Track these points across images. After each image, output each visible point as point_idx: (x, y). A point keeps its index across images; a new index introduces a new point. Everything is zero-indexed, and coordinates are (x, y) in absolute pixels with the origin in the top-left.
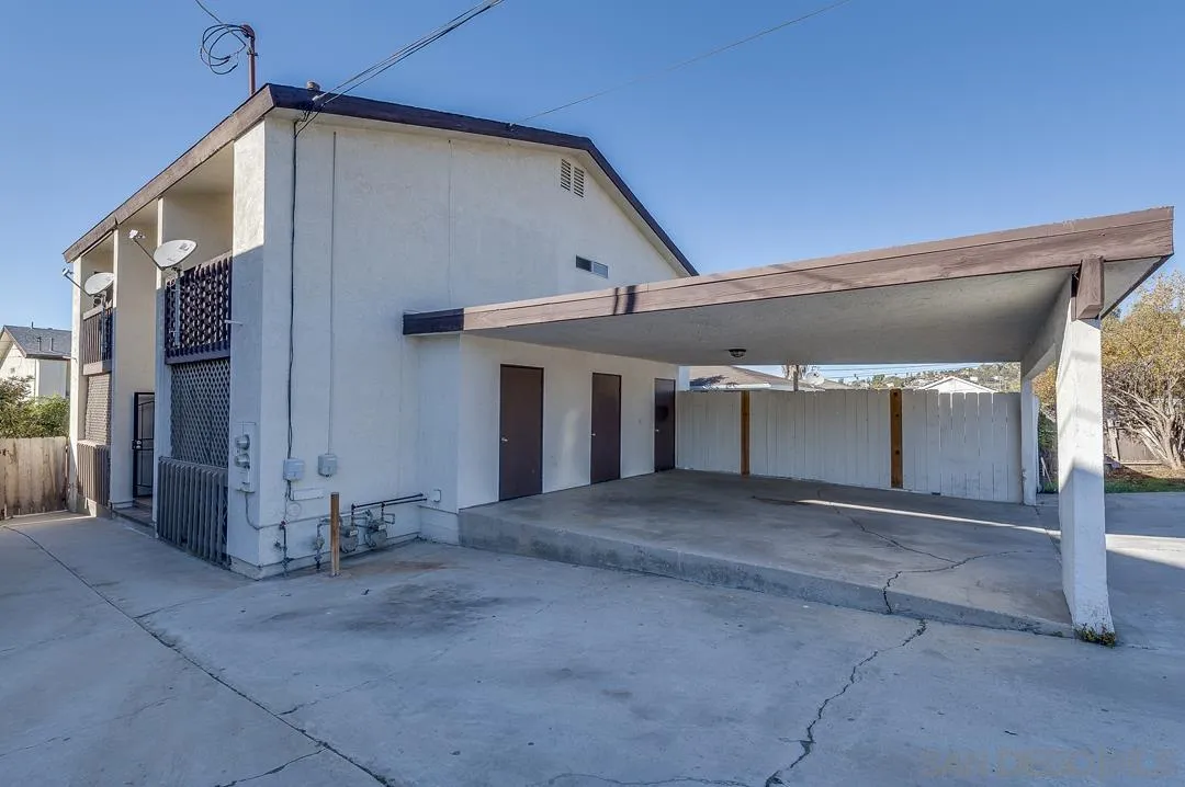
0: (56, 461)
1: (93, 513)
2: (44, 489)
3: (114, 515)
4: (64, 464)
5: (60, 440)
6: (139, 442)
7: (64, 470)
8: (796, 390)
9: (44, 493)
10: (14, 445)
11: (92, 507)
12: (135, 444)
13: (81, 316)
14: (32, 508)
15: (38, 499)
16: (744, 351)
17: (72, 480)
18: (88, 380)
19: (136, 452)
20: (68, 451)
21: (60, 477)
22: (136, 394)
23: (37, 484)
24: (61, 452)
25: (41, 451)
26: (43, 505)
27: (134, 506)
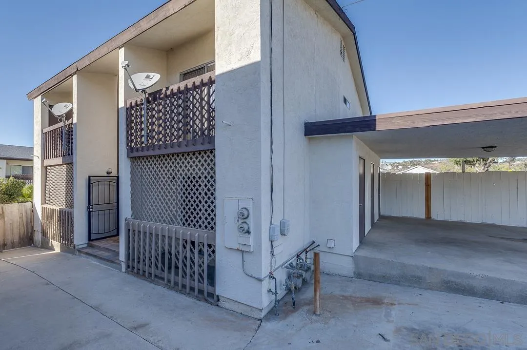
0: (27, 217)
1: (57, 249)
2: (20, 233)
3: (77, 253)
4: (31, 219)
5: (29, 205)
6: (91, 207)
7: (31, 222)
8: (464, 172)
9: (20, 236)
10: (2, 208)
11: (57, 246)
12: (89, 208)
13: (42, 131)
14: (13, 246)
15: (16, 239)
16: (495, 147)
17: (38, 228)
18: (46, 169)
19: (89, 212)
20: (33, 210)
21: (29, 226)
22: (89, 177)
23: (16, 231)
24: (29, 212)
25: (17, 211)
26: (20, 243)
27: (88, 246)
